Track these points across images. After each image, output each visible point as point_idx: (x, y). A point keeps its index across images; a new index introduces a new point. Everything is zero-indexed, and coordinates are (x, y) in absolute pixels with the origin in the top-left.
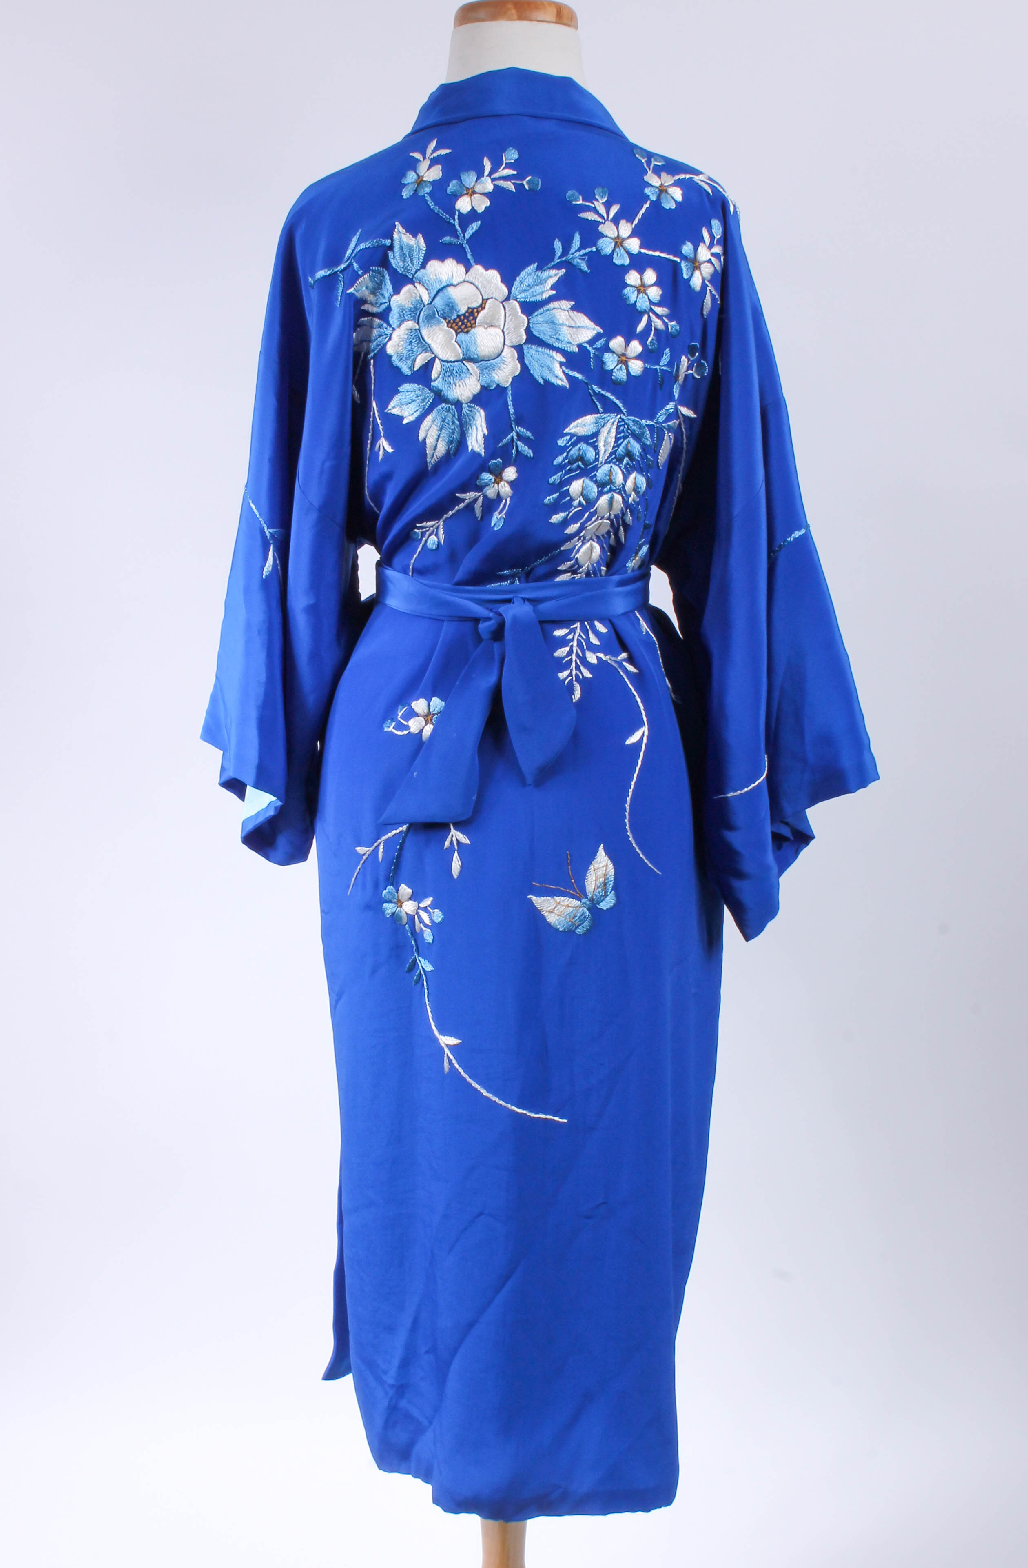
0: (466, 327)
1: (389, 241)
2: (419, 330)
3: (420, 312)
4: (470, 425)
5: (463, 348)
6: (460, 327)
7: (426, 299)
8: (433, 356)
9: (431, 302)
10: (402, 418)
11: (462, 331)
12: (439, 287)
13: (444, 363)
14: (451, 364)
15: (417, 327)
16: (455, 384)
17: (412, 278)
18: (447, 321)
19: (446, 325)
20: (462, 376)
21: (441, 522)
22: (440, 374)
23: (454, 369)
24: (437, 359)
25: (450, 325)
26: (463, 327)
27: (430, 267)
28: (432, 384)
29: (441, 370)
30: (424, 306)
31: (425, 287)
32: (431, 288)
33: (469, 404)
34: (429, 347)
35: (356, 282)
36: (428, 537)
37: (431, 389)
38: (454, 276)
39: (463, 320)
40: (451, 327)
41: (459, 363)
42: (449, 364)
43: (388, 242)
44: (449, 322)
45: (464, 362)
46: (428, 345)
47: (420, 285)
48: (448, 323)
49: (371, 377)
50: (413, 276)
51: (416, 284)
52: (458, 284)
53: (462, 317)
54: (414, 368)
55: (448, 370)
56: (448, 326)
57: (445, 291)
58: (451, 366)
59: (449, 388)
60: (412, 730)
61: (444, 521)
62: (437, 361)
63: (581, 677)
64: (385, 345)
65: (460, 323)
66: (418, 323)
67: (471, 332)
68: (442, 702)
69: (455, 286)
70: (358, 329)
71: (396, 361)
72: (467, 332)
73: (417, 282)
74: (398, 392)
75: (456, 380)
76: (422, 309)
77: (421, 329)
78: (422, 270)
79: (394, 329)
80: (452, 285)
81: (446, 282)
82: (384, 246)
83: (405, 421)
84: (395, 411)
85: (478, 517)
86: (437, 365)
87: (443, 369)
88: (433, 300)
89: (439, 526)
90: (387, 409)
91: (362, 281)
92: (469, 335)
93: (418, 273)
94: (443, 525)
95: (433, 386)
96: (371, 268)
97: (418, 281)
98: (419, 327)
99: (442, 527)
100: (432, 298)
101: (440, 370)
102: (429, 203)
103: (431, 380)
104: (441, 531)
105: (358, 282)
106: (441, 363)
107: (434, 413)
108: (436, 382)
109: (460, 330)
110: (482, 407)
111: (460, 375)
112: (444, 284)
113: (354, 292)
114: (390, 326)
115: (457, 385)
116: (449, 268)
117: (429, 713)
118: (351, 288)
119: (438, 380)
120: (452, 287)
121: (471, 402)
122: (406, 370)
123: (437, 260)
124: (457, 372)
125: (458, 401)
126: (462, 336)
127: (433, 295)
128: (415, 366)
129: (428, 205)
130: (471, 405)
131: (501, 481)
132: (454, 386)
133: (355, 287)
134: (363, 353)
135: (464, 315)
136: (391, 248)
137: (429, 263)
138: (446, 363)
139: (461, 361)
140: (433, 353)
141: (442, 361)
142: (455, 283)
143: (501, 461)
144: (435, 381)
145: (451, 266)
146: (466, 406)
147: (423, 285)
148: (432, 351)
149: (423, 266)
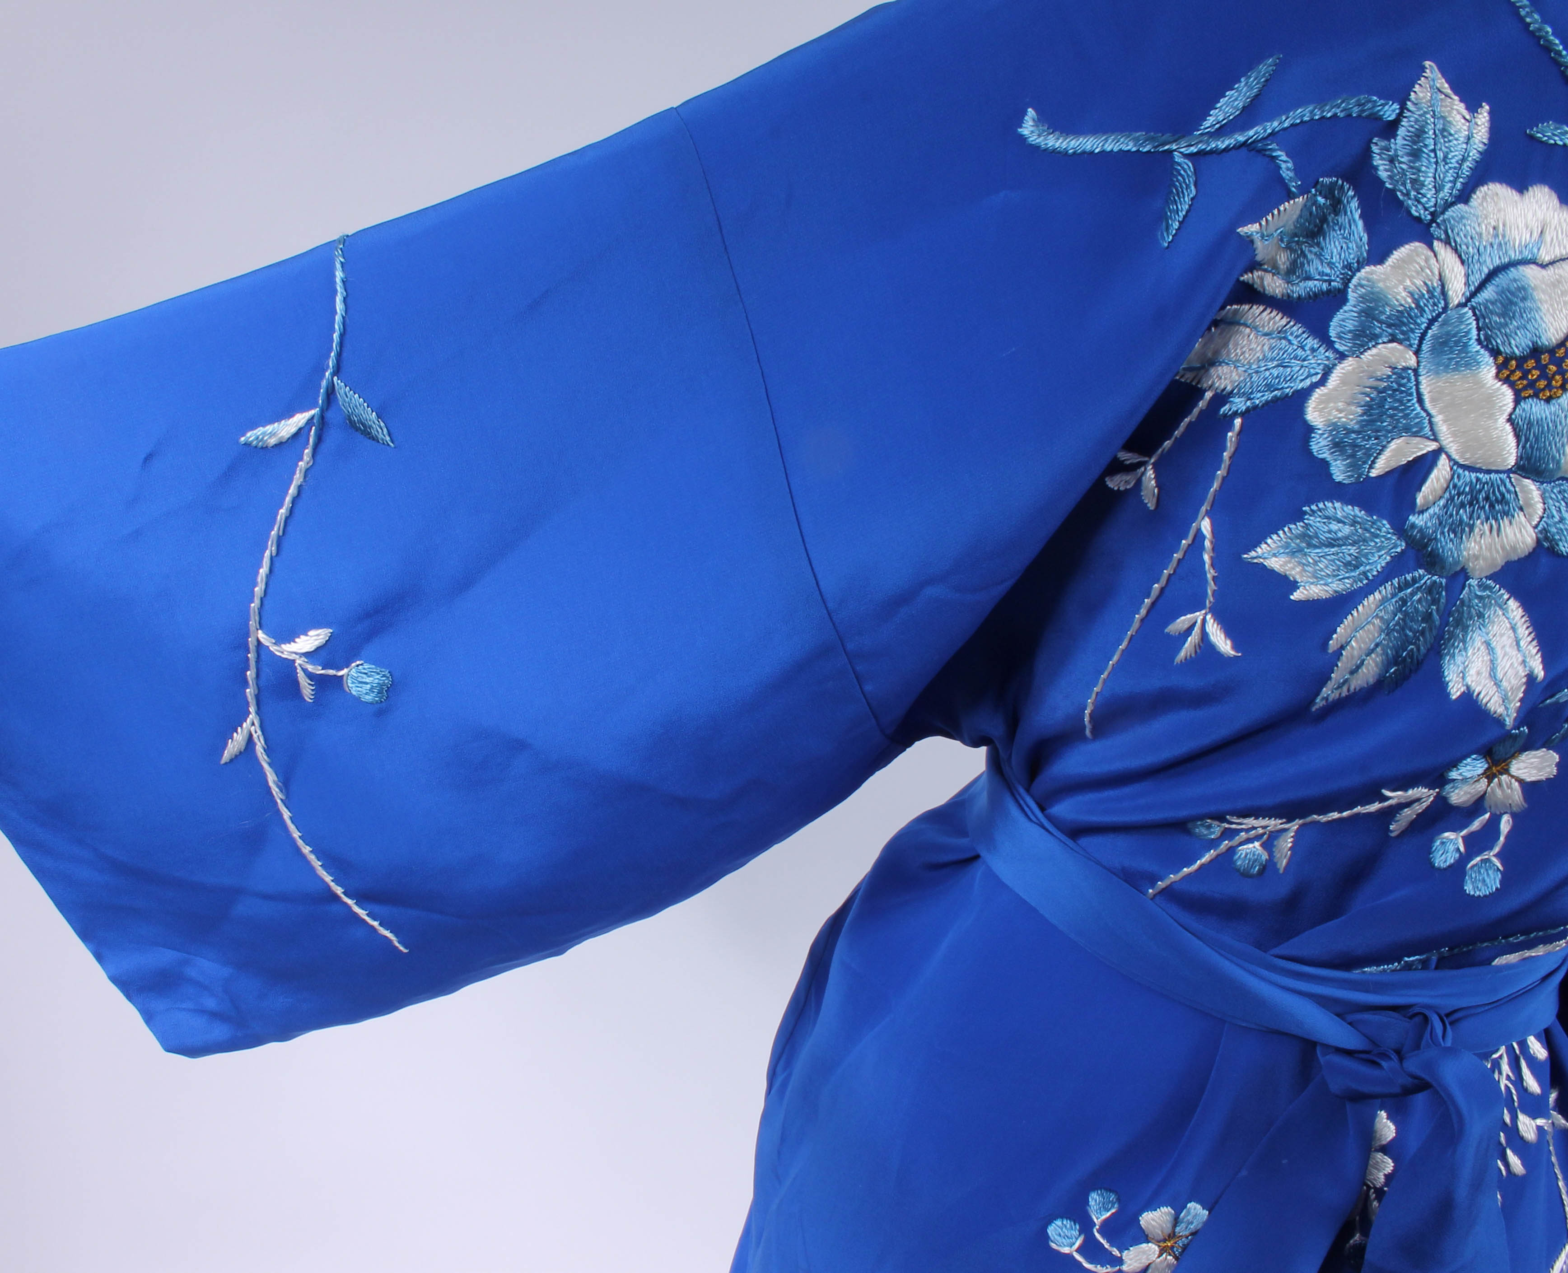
0: (1549, 386)
1: (1396, 106)
2: (1416, 371)
3: (1431, 322)
4: (1465, 629)
5: (1527, 440)
6: (1532, 384)
7: (1457, 290)
8: (1433, 446)
9: (1468, 300)
10: (1294, 586)
11: (1536, 395)
12: (1497, 262)
13: (1460, 471)
14: (1481, 476)
15: (1412, 361)
16: (1472, 528)
17: (1429, 225)
18: (1501, 359)
19: (1494, 371)
20: (1498, 507)
21: (1295, 826)
22: (1441, 498)
23: (1480, 491)
24: (1444, 456)
25: (1506, 373)
26: (1542, 384)
27: (1484, 198)
28: (1412, 518)
29: (1448, 487)
30: (1445, 309)
31: (1460, 257)
32: (1476, 257)
33: (1484, 580)
34: (1431, 423)
35: (1270, 211)
36: (1241, 844)
37: (1401, 529)
38: (1548, 238)
39: (1546, 366)
40: (1507, 381)
41: (1502, 476)
42: (1473, 475)
43: (1390, 111)
44: (1507, 361)
45: (1511, 475)
46: (1429, 414)
47: (1449, 249)
48: (1500, 368)
49: (1220, 459)
50: (1433, 221)
51: (1436, 243)
52: (1552, 263)
53: (1545, 358)
54: (1371, 467)
55: (1467, 489)
56: (1497, 376)
57: (1513, 273)
58: (1478, 479)
59: (1452, 536)
60: (1125, 1268)
61: (1301, 826)
62: (1443, 460)
63: (1504, 1173)
64: (1303, 395)
65: (1536, 373)
66: (1417, 353)
67: (1561, 400)
68: (1205, 1211)
69: (1543, 266)
70: (1213, 329)
71: (1320, 446)
72: (1548, 400)
73: (1439, 239)
74: (1299, 516)
75: (1478, 518)
76: (1439, 315)
77: (1422, 371)
78: (1461, 206)
79: (1342, 356)
80: (1533, 262)
81: (1521, 252)
82: (1375, 118)
83: (1296, 596)
84: (1275, 564)
85: (1392, 831)
86: (1441, 472)
87: (1455, 486)
88: (1473, 295)
89: (1285, 830)
90: (1253, 554)
91: (1285, 210)
92: (1553, 407)
93: (1449, 213)
94: (1297, 832)
95: (1413, 526)
96: (1321, 179)
97: (1443, 236)
98: (1418, 362)
99: (1292, 834)
100: (1472, 288)
101: (1445, 486)
102: (1523, 13)
103: (1412, 507)
104: (1286, 843)
105: (1276, 212)
106: (1451, 469)
107: (1387, 589)
108: (1426, 515)
109: (1531, 392)
110: (1515, 593)
111: (1492, 506)
112: (1514, 256)
113: (1257, 238)
114: (1329, 344)
115: (1476, 530)
116: (1539, 213)
117: (1172, 1235)
118: (1253, 222)
119: (1431, 511)
120: (1533, 266)
121: (1488, 578)
122: (1339, 472)
123: (1504, 185)
124: (1487, 498)
125: (1463, 570)
126: (1535, 408)
127: (1476, 279)
128: (1377, 465)
129: (1522, 19)
130: (1489, 582)
131: (1501, 774)
132: (1467, 529)
133: (1264, 223)
134: (1208, 395)
135: (1552, 351)
136: (1390, 129)
137: (1484, 189)
138: (1467, 473)
139: (1509, 471)
140: (1436, 440)
141: (1456, 463)
142: (1545, 256)
143: (1527, 730)
144: (1422, 512)
145: (1544, 207)
146: (1476, 582)
147: (1456, 250)
148: (1434, 434)
149: (1464, 196)
